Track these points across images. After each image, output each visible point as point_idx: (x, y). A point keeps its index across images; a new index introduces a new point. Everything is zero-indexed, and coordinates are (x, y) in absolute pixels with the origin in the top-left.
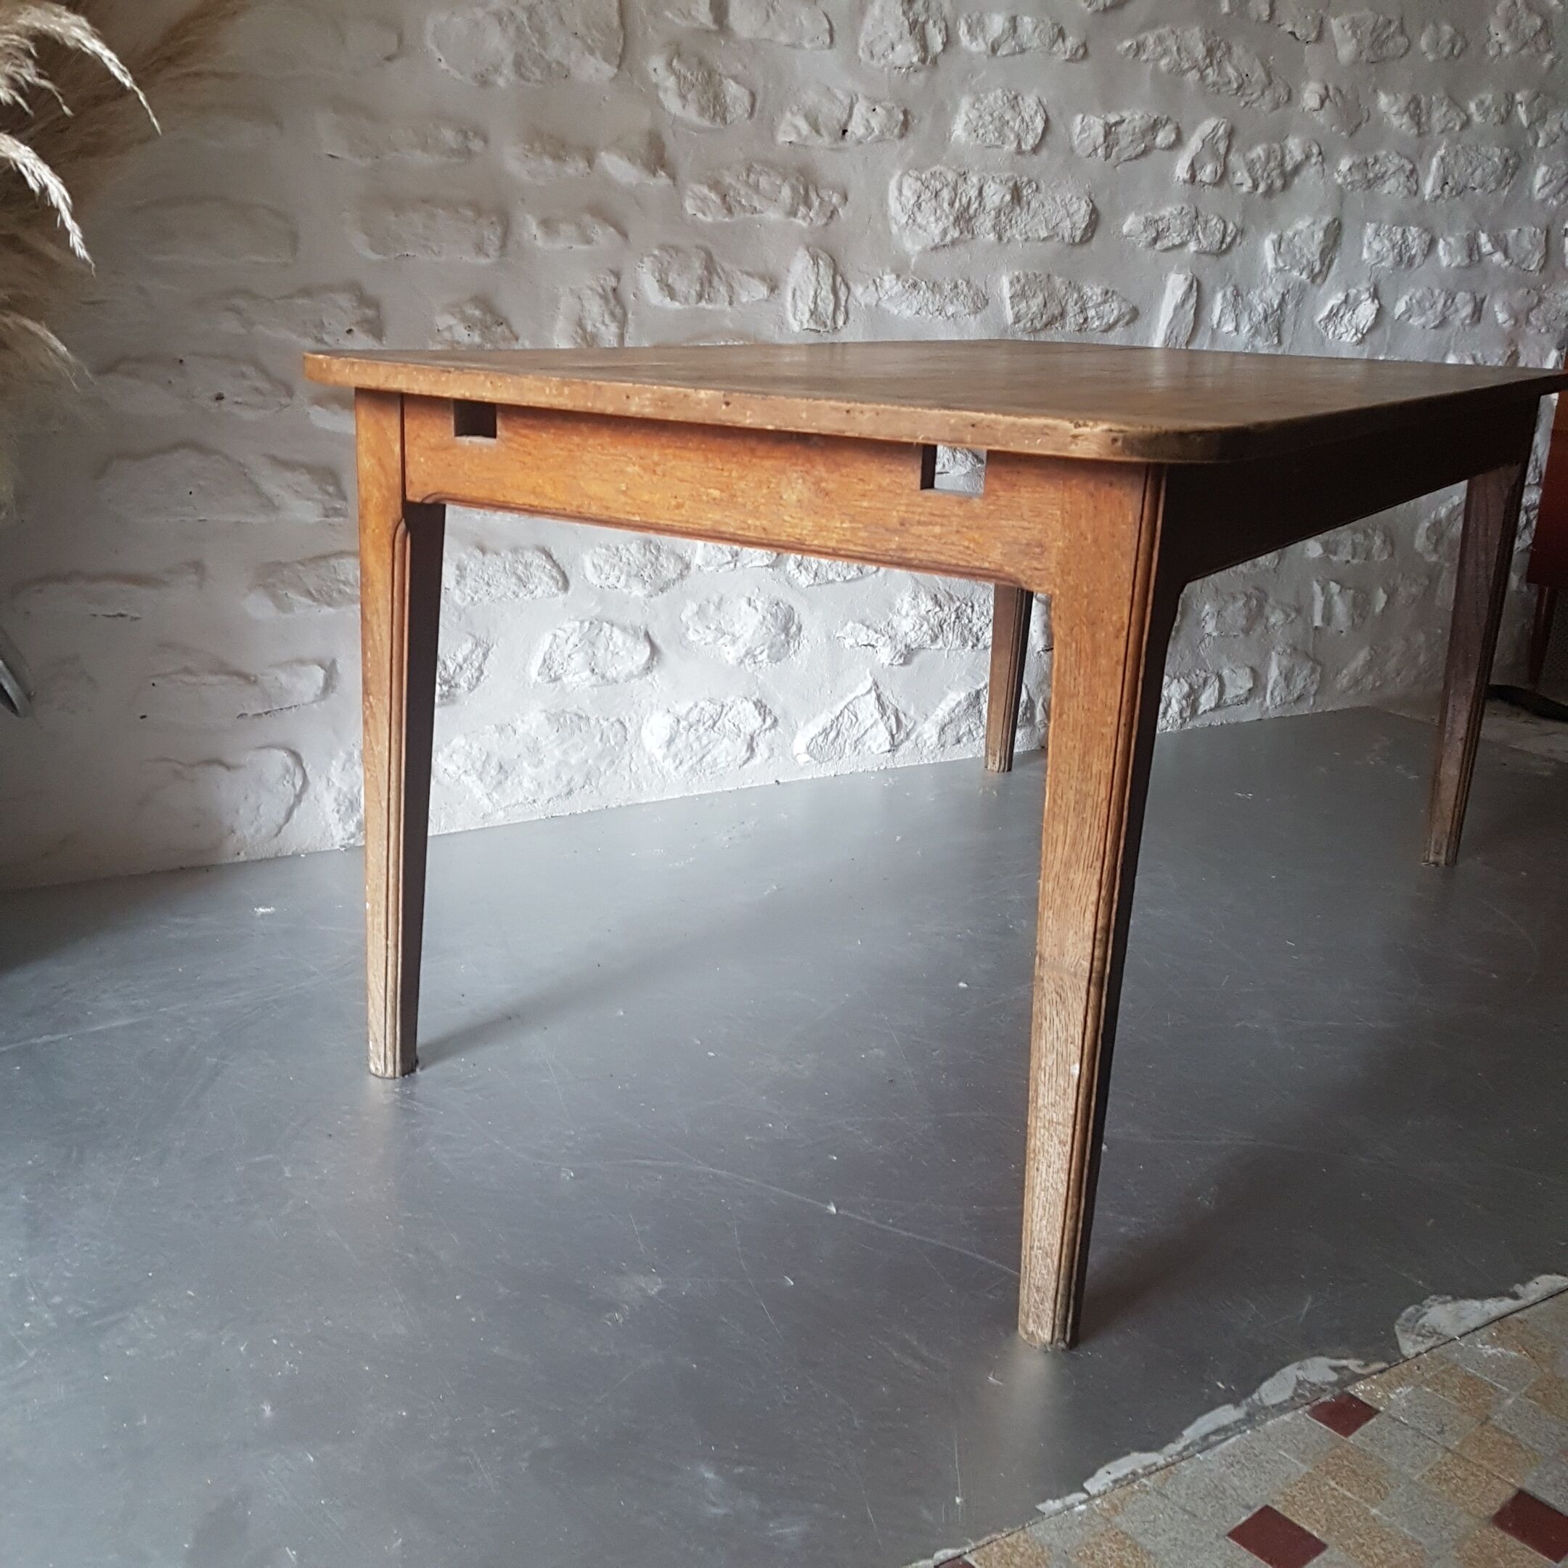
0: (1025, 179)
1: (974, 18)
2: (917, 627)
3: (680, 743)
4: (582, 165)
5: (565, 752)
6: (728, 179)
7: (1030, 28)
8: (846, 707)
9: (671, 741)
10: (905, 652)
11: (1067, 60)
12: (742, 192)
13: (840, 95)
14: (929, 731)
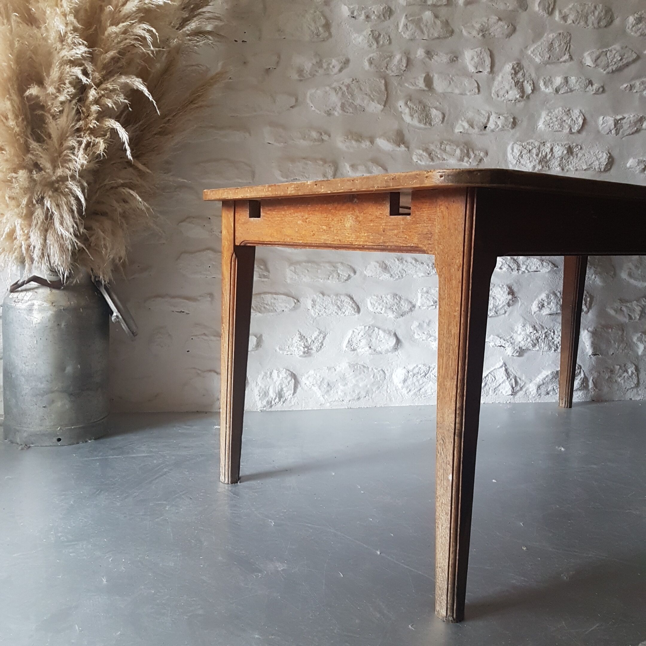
0: (574, 144)
1: (547, 79)
2: (525, 339)
3: (409, 382)
4: (368, 143)
5: (357, 381)
6: (432, 147)
7: (574, 81)
8: (490, 373)
9: (405, 381)
10: (519, 350)
11: (594, 94)
12: (438, 152)
13: (484, 112)
14: (532, 388)
